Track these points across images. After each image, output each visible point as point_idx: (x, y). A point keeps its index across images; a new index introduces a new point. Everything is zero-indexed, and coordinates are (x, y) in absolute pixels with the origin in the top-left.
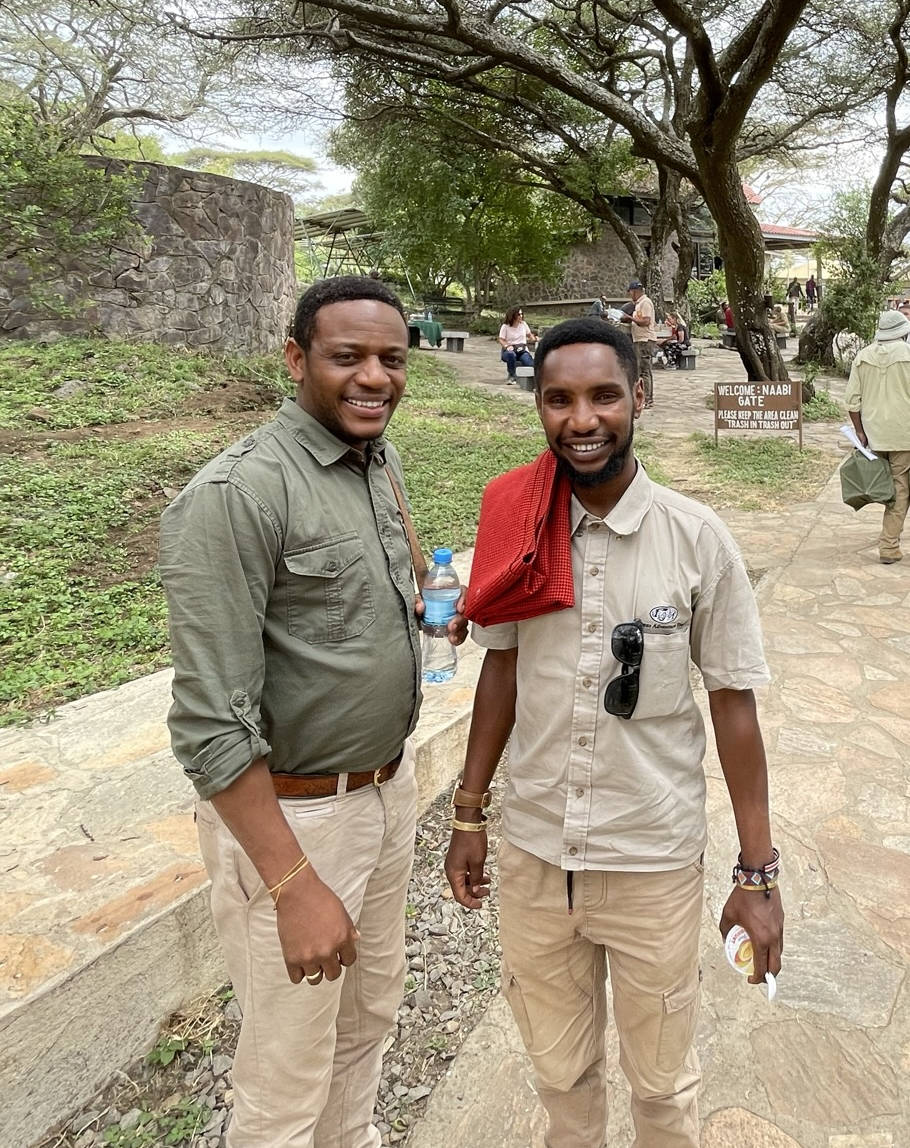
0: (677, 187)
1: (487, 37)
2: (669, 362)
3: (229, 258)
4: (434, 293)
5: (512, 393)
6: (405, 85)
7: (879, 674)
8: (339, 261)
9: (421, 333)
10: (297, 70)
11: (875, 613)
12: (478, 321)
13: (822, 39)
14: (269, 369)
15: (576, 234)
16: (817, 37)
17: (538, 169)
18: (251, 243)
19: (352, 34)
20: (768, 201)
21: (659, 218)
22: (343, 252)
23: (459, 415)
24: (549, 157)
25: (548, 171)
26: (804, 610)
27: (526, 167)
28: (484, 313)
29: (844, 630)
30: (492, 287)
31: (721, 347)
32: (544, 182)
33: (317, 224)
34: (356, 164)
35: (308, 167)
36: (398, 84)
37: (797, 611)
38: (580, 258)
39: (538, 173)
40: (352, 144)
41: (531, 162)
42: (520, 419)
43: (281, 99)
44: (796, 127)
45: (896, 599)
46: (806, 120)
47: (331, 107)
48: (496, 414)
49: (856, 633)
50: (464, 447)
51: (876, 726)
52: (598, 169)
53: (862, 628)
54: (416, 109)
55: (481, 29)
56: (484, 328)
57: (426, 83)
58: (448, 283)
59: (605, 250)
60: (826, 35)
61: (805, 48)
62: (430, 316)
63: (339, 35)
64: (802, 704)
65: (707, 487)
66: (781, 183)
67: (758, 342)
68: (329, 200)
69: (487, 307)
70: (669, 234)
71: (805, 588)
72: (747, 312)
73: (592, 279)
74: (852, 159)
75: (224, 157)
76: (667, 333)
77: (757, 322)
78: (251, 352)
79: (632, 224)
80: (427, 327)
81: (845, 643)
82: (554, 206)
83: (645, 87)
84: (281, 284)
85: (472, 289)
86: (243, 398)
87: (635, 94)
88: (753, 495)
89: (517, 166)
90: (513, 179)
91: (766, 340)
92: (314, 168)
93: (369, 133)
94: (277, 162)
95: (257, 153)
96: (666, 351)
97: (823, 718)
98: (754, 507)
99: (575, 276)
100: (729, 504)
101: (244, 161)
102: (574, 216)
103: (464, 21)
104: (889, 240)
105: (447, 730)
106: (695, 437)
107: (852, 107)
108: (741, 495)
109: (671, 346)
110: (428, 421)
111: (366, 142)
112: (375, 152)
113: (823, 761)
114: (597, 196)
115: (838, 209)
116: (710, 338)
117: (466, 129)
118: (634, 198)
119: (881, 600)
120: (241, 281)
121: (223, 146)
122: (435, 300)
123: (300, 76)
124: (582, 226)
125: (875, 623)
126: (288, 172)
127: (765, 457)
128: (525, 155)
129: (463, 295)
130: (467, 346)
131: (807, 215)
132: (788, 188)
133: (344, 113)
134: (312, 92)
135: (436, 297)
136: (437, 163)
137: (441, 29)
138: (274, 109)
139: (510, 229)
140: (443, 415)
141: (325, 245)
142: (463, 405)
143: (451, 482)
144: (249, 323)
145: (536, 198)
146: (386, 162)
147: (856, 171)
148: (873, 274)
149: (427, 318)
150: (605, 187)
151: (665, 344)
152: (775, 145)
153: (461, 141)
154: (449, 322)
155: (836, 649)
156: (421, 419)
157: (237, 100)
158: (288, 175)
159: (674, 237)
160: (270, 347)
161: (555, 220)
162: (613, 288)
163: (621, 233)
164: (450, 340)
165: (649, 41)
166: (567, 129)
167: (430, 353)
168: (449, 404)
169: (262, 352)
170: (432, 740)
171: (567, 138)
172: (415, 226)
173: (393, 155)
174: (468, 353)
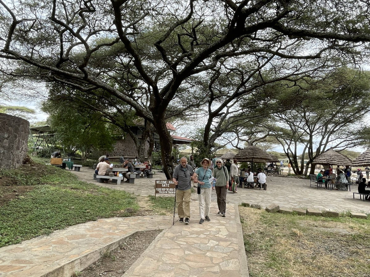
0: (149, 125)
1: (95, 81)
2: (145, 176)
3: (7, 139)
4: (72, 153)
5: (94, 183)
6: (68, 91)
7: (189, 252)
8: (40, 142)
9: (66, 165)
10: (35, 84)
11: (191, 239)
12: (85, 162)
13: (192, 87)
14: (16, 174)
15: (118, 137)
16: (191, 86)
17: (108, 117)
18: (15, 135)
19: (55, 77)
20: (179, 130)
21: (144, 133)
22: (42, 139)
23: (77, 189)
24: (112, 114)
25: (111, 118)
26: (172, 239)
27: (105, 116)
28: (87, 160)
29: (182, 243)
30: (91, 152)
31: (161, 172)
32: (110, 121)
33: (35, 130)
34: (49, 112)
35: (33, 112)
36: (66, 90)
37: (170, 239)
38: (120, 144)
39: (108, 118)
40: (49, 106)
41: (106, 115)
42: (96, 190)
43: (28, 92)
44: (185, 109)
45: (197, 236)
46: (189, 107)
47: (44, 95)
48: (89, 189)
49: (185, 243)
50: (78, 198)
51: (185, 264)
52: (126, 118)
53: (187, 242)
54: (71, 97)
55: (94, 79)
56: (87, 164)
57: (75, 90)
58: (76, 150)
59: (128, 142)
60: (193, 86)
61: (188, 89)
62: (70, 160)
63: (51, 77)
64: (167, 260)
65: (151, 209)
66: (182, 125)
67: (170, 169)
68: (38, 123)
69: (88, 158)
70: (147, 138)
71: (173, 233)
72: (167, 160)
73: (123, 150)
74: (201, 119)
75: (4, 107)
76: (144, 167)
77: (170, 163)
78: (10, 168)
79: (136, 134)
80: (68, 163)
81: (181, 246)
82: (112, 128)
83: (142, 96)
84: (23, 148)
85: (84, 152)
86: (7, 182)
87: (139, 97)
88: (164, 211)
89: (102, 116)
90: (100, 119)
91: (172, 169)
92: (34, 112)
93: (55, 104)
94: (22, 110)
95: (15, 107)
96: (144, 172)
97: (172, 262)
98: (163, 214)
99: (118, 149)
100: (156, 213)
101: (10, 109)
102: (118, 131)
103: (89, 77)
104: (210, 142)
105: (69, 263)
106: (150, 196)
107: (201, 105)
108: (160, 211)
109: (146, 171)
110: (67, 190)
111: (55, 106)
112: (57, 109)
113: (170, 271)
114: (126, 126)
115: (197, 133)
116: (158, 169)
117: (87, 104)
118: (137, 127)
119: (193, 236)
120: (10, 146)
121: (5, 104)
122: (72, 155)
123: (35, 86)
124: (121, 134)
125: (191, 241)
126: (25, 113)
127: (169, 202)
128: (104, 113)
129: (81, 154)
130: (81, 169)
131: (190, 134)
132: (185, 126)
133: (48, 97)
134: (39, 91)
135: (72, 154)
136: (76, 114)
137: (82, 78)
138: (26, 95)
139: (98, 134)
140: (72, 188)
141: (36, 137)
142: (78, 186)
143: (73, 207)
144: (11, 159)
145: (107, 125)
146: (60, 112)
147: (202, 122)
148: (205, 151)
149: (69, 160)
150: (128, 123)
151: (144, 170)
152: (179, 114)
153: (85, 107)
154: (76, 162)
155: (179, 247)
156: (65, 190)
157: (14, 92)
158: (25, 114)
159: (148, 139)
160: (16, 167)
161: (112, 132)
162: (130, 154)
163: (132, 137)
164: (76, 167)
165: (144, 84)
166: (118, 106)
167: (69, 171)
168: (73, 185)
169: (14, 168)
170: (64, 265)
171: (118, 109)
172: (67, 132)
173: (63, 111)
174: (81, 171)
